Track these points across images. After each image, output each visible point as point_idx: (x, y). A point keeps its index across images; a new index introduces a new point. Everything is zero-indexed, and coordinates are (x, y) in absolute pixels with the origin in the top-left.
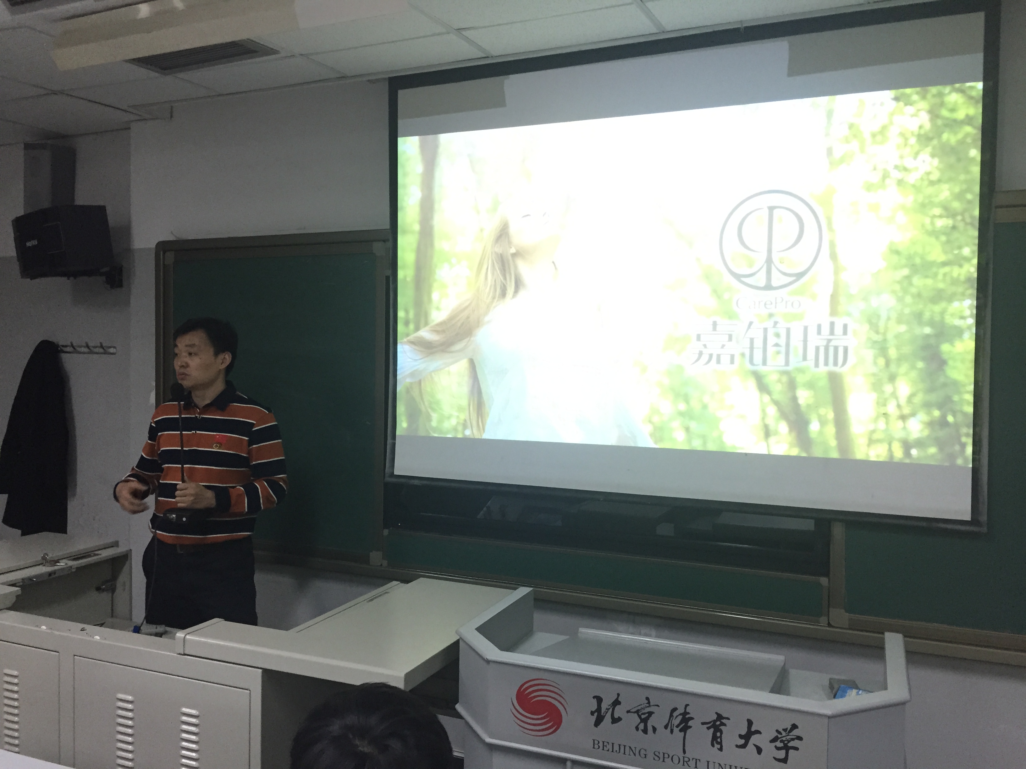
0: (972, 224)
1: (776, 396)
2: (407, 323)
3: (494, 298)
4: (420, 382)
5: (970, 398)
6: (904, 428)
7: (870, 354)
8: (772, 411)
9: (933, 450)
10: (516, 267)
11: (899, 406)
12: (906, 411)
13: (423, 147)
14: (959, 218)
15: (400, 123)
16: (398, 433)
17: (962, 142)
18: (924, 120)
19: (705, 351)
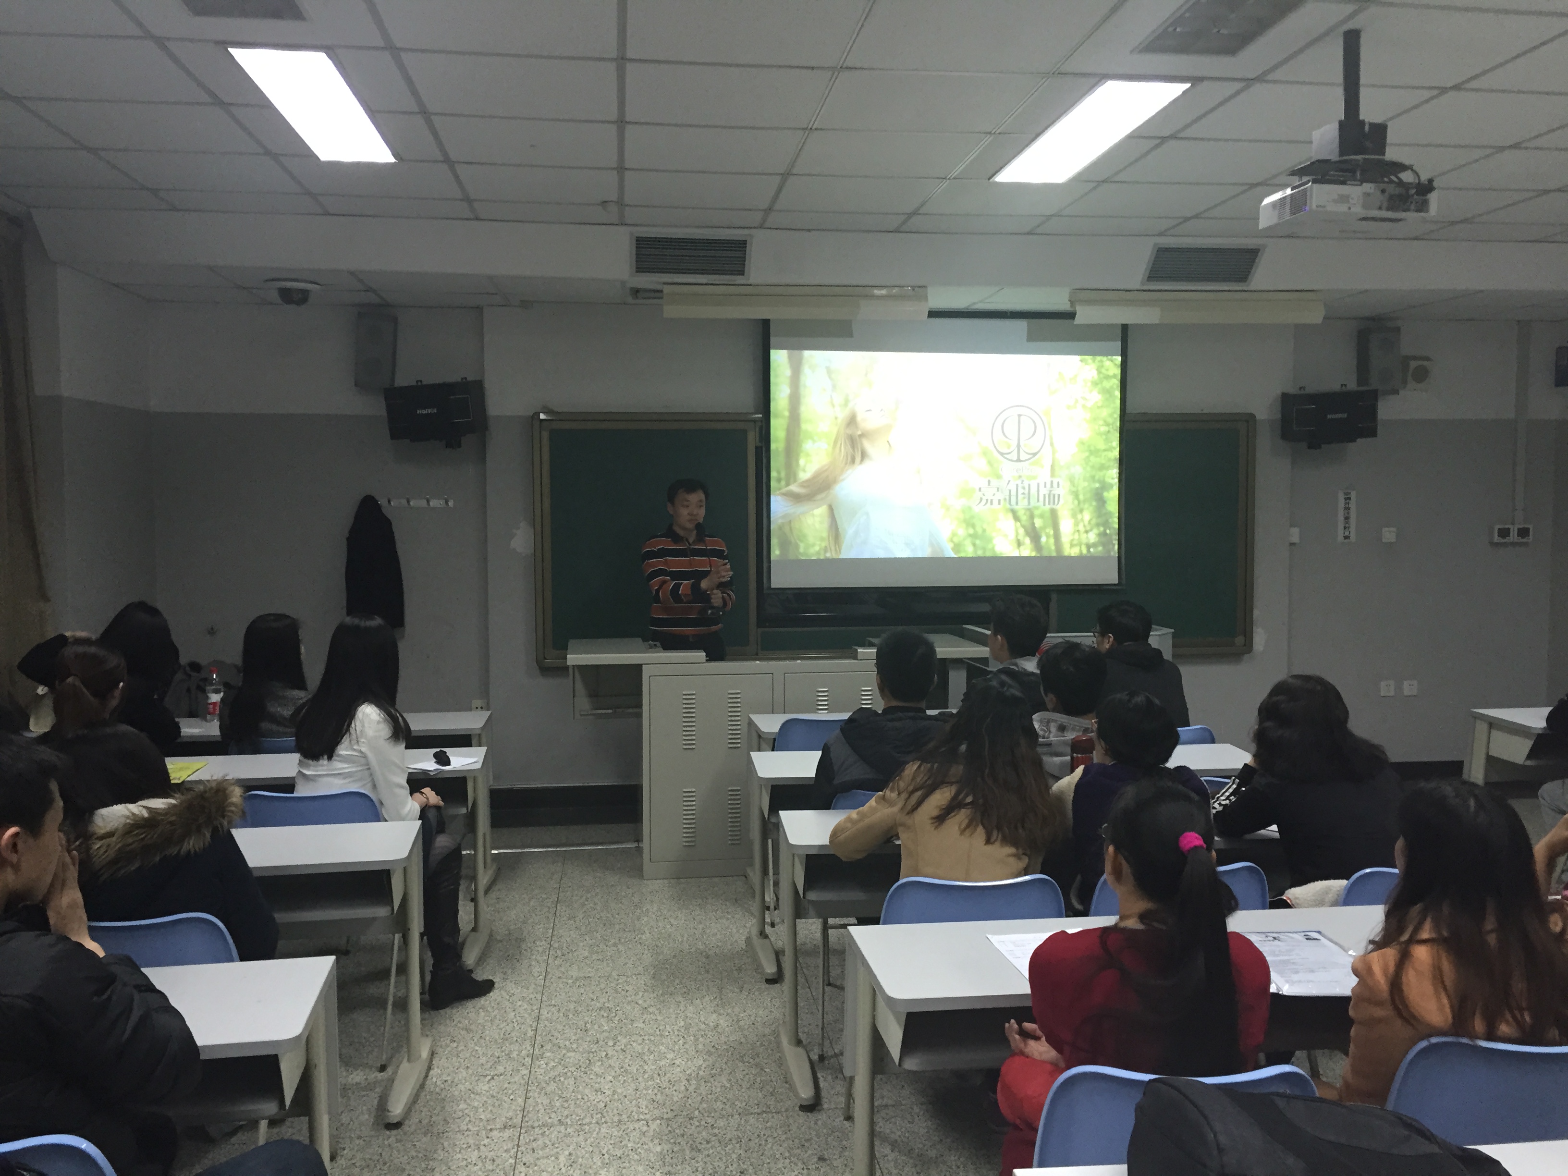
0: (1116, 430)
1: (1024, 523)
2: (779, 480)
3: (846, 464)
4: (790, 522)
5: (1116, 520)
6: (1087, 537)
7: (1070, 498)
8: (1022, 531)
9: (1100, 548)
10: (862, 444)
11: (1085, 526)
12: (1088, 528)
13: (790, 358)
14: (1111, 426)
15: (773, 340)
16: (772, 558)
17: (1112, 387)
18: (1095, 374)
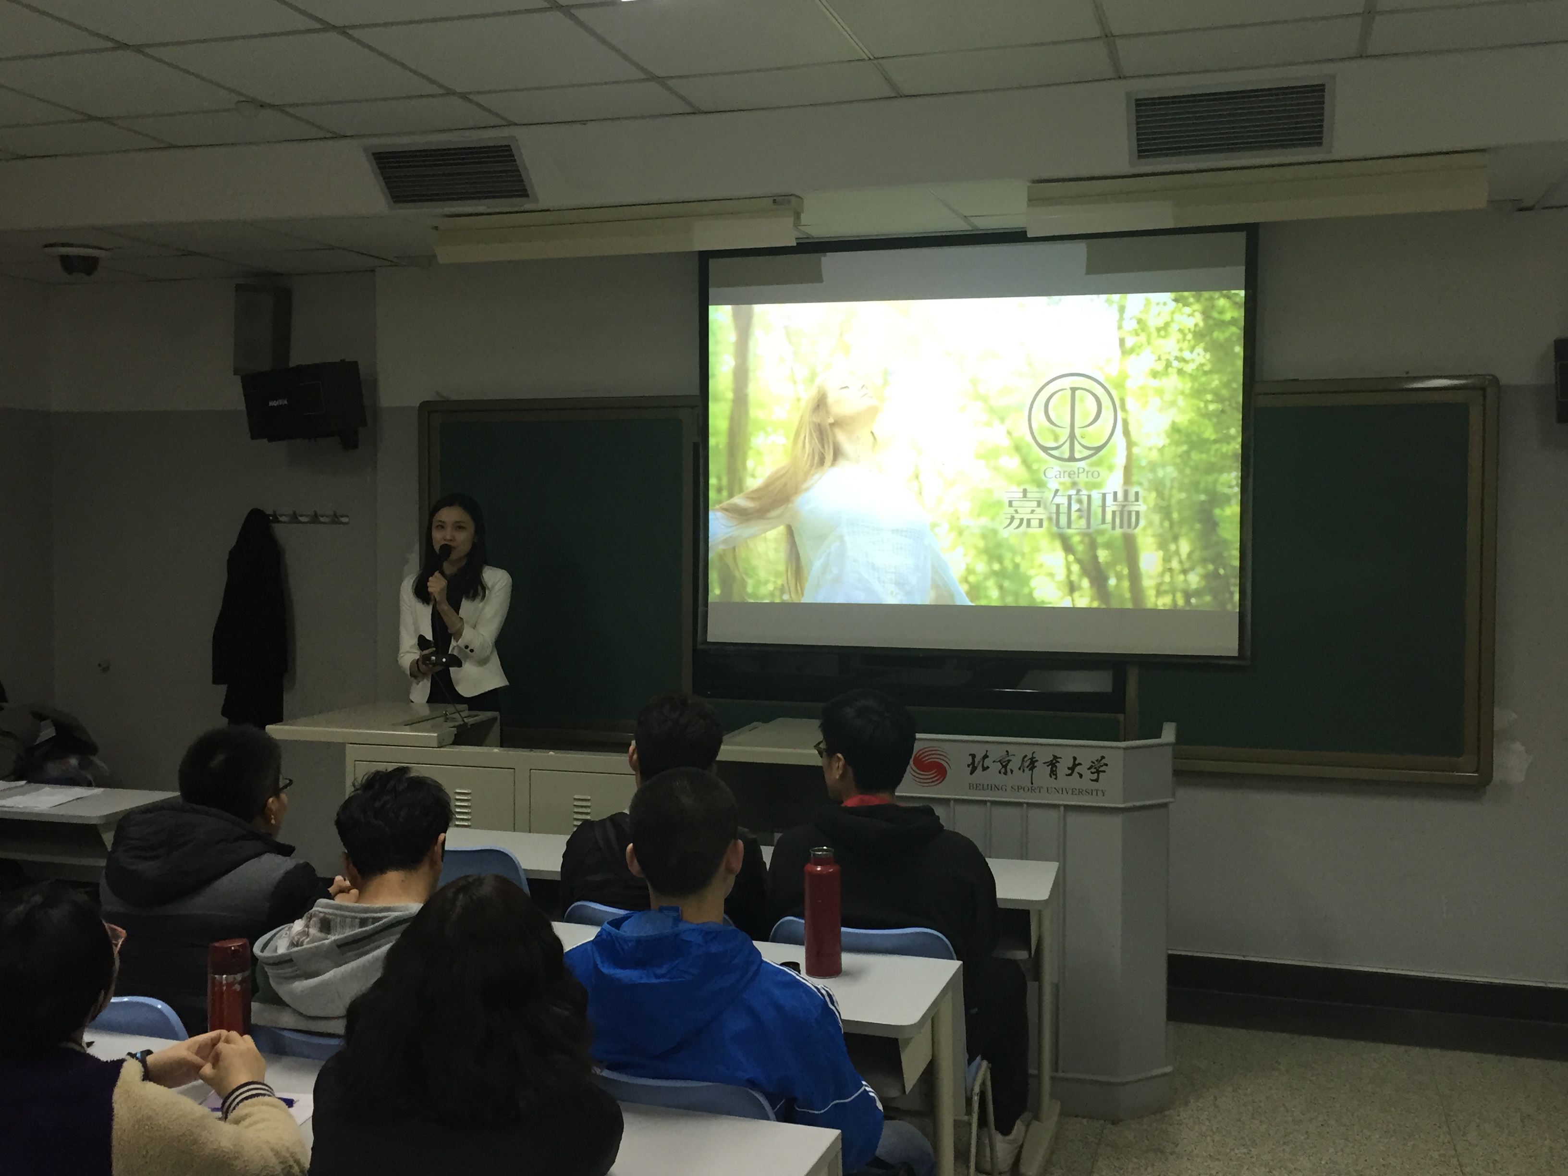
0: (1237, 409)
1: (1080, 556)
3: (812, 466)
4: (734, 549)
5: (1237, 553)
6: (1186, 581)
7: (1156, 518)
8: (1076, 568)
9: (1208, 598)
10: (834, 437)
11: (1181, 562)
12: (1187, 565)
13: (736, 316)
14: (1227, 403)
15: (712, 291)
16: (710, 600)
17: (1228, 340)
18: (1198, 319)
19: (1016, 516)
